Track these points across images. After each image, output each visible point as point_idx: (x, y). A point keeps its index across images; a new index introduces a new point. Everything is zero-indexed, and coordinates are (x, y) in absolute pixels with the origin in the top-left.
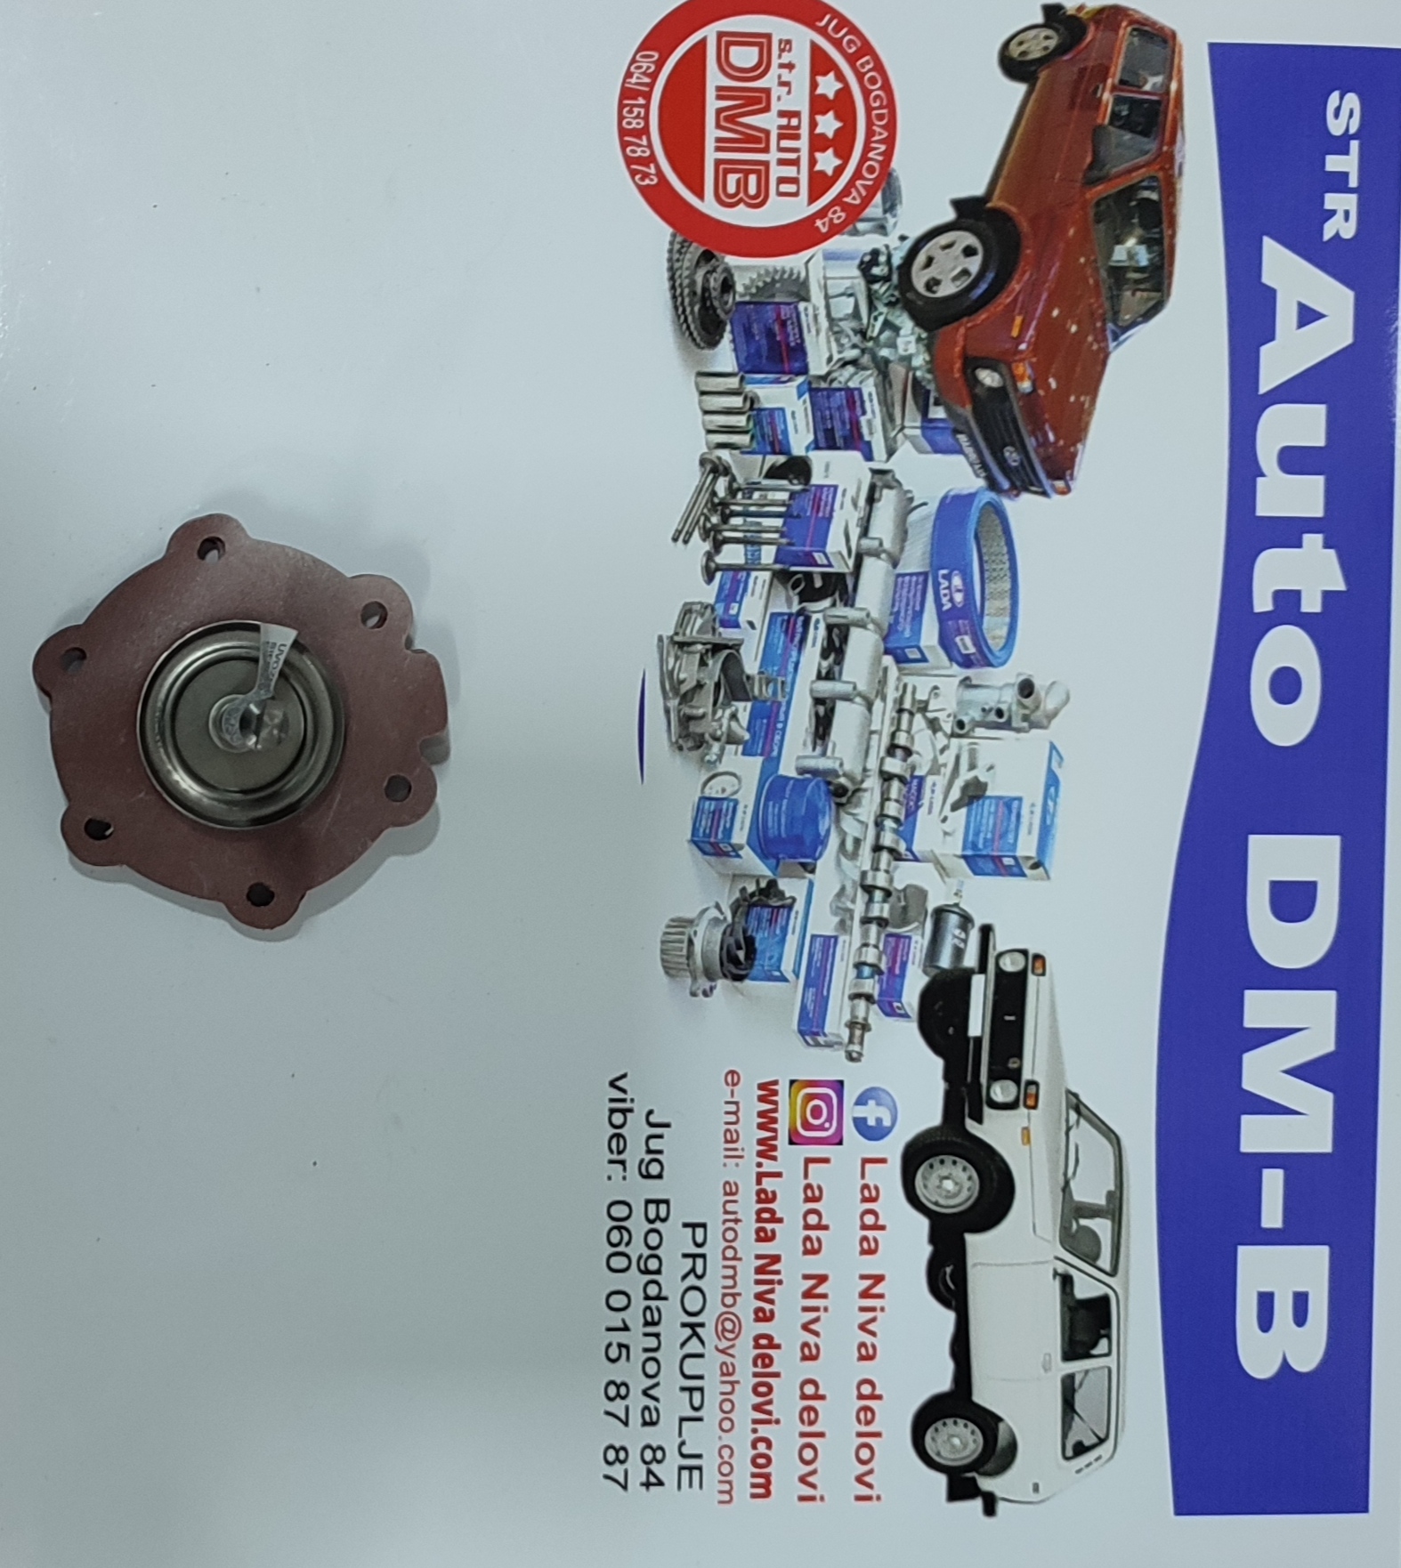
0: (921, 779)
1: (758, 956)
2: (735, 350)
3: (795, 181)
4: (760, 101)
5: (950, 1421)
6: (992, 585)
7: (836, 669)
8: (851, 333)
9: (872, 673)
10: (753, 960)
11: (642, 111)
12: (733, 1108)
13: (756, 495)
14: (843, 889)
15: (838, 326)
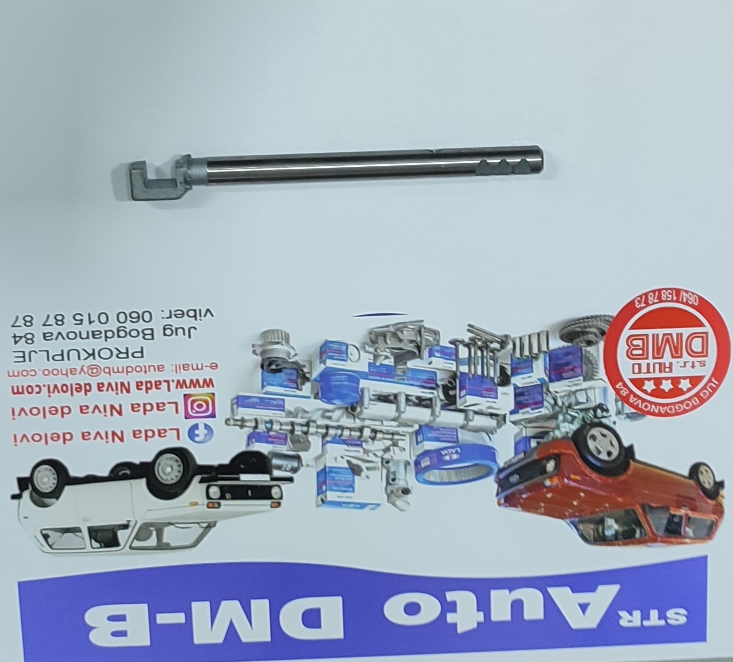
0: (361, 446)
1: (273, 375)
2: (559, 349)
3: (640, 372)
4: (676, 353)
5: (55, 476)
6: (454, 473)
7: (411, 403)
8: (569, 402)
9: (410, 420)
10: (271, 373)
11: (668, 299)
12: (200, 367)
13: (492, 362)
14: (307, 412)
15: (573, 395)
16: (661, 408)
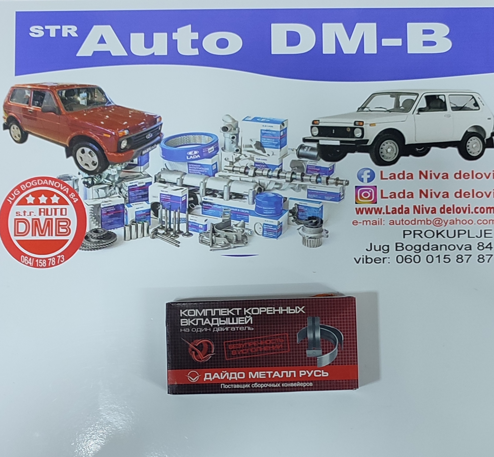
0: (255, 163)
1: (315, 216)
2: (117, 228)
3: (61, 209)
4: (36, 222)
5: (468, 148)
6: (191, 141)
7: (220, 192)
8: (110, 190)
9: (221, 180)
10: (316, 217)
11: (42, 260)
12: (365, 222)
13: (164, 220)
14: (292, 188)
15: (108, 194)
16: (47, 184)
